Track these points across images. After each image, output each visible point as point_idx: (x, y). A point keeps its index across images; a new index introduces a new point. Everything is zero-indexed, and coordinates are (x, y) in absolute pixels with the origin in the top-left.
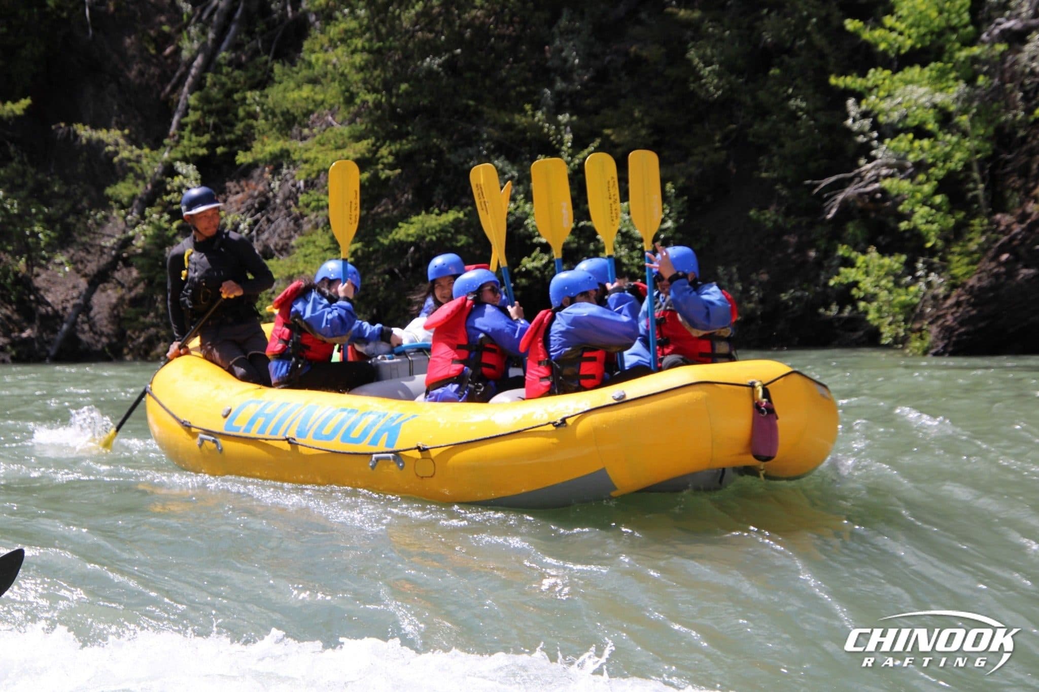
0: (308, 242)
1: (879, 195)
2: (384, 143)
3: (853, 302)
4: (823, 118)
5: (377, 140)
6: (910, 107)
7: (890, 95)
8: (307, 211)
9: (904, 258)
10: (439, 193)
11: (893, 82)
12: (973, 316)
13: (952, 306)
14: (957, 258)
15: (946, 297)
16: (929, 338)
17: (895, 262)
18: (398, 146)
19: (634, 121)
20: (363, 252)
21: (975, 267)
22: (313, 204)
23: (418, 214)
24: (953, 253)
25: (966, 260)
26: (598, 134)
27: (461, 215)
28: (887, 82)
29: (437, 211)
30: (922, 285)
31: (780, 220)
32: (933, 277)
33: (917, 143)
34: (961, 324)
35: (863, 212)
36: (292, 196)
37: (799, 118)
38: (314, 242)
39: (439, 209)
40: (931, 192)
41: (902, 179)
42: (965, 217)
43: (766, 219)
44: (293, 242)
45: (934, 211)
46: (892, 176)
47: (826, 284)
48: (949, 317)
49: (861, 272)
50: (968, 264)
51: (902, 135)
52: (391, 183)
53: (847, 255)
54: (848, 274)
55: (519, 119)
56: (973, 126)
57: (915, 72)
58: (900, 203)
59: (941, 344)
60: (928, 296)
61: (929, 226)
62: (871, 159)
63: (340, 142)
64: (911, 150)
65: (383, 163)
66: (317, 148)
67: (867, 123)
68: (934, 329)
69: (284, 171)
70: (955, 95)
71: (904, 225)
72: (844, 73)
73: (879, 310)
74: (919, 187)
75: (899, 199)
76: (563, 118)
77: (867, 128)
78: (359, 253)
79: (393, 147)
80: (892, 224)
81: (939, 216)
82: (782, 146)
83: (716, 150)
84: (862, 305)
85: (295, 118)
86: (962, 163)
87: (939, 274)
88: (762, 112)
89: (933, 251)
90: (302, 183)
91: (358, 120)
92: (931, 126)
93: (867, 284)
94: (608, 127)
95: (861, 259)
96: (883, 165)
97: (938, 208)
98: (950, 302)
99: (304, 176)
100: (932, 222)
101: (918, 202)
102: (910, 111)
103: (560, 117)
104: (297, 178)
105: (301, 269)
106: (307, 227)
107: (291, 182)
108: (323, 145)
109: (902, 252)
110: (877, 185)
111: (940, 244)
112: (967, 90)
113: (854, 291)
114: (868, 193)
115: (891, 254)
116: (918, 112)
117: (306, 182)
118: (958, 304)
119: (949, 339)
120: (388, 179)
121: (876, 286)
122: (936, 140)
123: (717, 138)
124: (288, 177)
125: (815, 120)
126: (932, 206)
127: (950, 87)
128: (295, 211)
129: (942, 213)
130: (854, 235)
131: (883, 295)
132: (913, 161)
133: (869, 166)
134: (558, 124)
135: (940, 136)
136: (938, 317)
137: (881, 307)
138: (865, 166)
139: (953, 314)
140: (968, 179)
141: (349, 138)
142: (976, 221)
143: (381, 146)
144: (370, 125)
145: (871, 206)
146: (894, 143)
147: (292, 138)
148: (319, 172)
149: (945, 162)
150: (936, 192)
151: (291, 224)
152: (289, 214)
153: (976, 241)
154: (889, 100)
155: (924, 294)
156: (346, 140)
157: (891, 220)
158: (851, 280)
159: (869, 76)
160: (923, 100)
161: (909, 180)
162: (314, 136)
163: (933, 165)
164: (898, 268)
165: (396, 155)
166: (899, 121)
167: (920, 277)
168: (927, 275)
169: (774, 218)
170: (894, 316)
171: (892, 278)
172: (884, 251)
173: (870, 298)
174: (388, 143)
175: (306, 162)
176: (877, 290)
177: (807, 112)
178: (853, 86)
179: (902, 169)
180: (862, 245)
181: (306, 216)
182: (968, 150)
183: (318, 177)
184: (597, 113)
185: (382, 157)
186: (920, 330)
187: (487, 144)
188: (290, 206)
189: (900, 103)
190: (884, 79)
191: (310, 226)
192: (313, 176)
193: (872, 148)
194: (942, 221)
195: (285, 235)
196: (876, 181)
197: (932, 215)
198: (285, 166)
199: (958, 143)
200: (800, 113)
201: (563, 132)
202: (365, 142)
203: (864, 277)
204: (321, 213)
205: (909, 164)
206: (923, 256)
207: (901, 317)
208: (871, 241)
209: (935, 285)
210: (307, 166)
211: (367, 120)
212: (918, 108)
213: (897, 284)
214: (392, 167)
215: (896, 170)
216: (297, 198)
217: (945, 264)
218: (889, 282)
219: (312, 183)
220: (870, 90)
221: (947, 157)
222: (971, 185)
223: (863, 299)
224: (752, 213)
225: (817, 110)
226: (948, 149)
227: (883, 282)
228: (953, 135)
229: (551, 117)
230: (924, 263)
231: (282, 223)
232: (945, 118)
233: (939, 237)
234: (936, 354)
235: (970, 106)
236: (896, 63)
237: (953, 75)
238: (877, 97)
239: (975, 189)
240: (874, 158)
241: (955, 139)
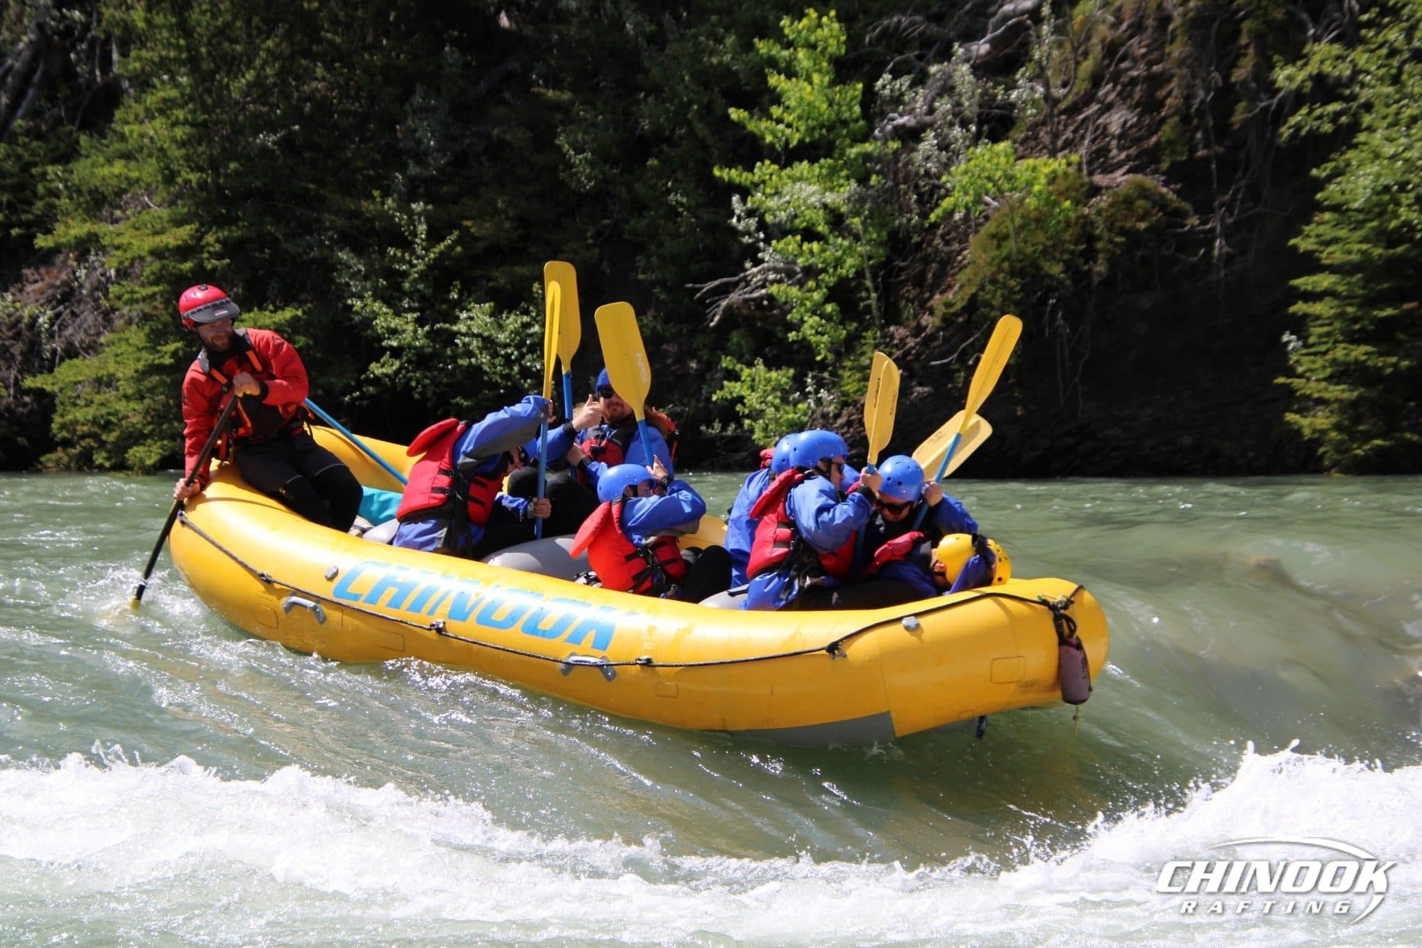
0: (120, 340)
1: (765, 303)
2: (211, 228)
3: (738, 419)
4: (706, 215)
5: (202, 225)
6: (799, 207)
7: (777, 193)
8: (119, 304)
9: (792, 372)
10: (273, 287)
11: (780, 178)
13: (842, 426)
14: (847, 374)
15: (837, 416)
17: (782, 376)
18: (226, 233)
19: (497, 211)
20: (185, 352)
22: (127, 296)
23: (249, 311)
24: (844, 368)
25: (857, 376)
26: (459, 227)
27: (299, 313)
28: (774, 177)
29: (271, 307)
30: (811, 401)
31: (659, 327)
32: (823, 393)
33: (806, 246)
35: (749, 320)
36: (101, 287)
37: (680, 214)
38: (127, 340)
39: (274, 305)
40: (822, 300)
41: (789, 285)
42: (856, 329)
44: (102, 340)
45: (824, 321)
46: (780, 281)
47: (708, 399)
49: (745, 387)
51: (790, 237)
52: (217, 275)
53: (731, 367)
54: (733, 389)
55: (366, 206)
56: (866, 231)
57: (803, 167)
58: (790, 311)
60: (817, 414)
61: (819, 338)
62: (758, 262)
63: (158, 227)
64: (801, 254)
65: (209, 252)
66: (131, 232)
67: (753, 222)
69: (92, 258)
70: (846, 195)
71: (792, 336)
72: (730, 166)
73: (765, 429)
74: (809, 294)
75: (787, 307)
76: (417, 207)
77: (753, 228)
78: (181, 353)
79: (220, 234)
80: (780, 335)
81: (828, 327)
82: (661, 245)
83: (589, 247)
84: (747, 422)
85: (104, 198)
86: (854, 270)
87: (829, 391)
88: (639, 207)
89: (823, 366)
90: (113, 272)
91: (179, 202)
92: (821, 228)
93: (753, 400)
94: (468, 219)
95: (746, 372)
96: (769, 270)
97: (829, 318)
98: (840, 421)
99: (115, 264)
100: (822, 334)
101: (807, 311)
102: (799, 212)
103: (413, 206)
104: (106, 266)
105: (112, 370)
106: (119, 323)
107: (100, 270)
108: (137, 229)
109: (789, 366)
110: (763, 291)
111: (830, 357)
112: (858, 190)
113: (739, 407)
114: (754, 300)
115: (779, 368)
116: (808, 212)
117: (118, 271)
118: (849, 424)
120: (215, 269)
121: (762, 402)
122: (827, 243)
123: (589, 234)
124: (97, 264)
125: (696, 217)
126: (822, 316)
127: (841, 186)
128: (103, 302)
129: (832, 324)
130: (739, 346)
131: (770, 411)
132: (801, 265)
133: (755, 270)
134: (411, 213)
135: (831, 239)
137: (767, 425)
138: (752, 270)
140: (860, 286)
141: (169, 222)
142: (869, 333)
143: (206, 233)
144: (193, 209)
145: (758, 314)
146: (781, 245)
147: (101, 220)
148: (133, 260)
149: (835, 268)
150: (827, 300)
151: (100, 319)
152: (98, 307)
153: (868, 354)
154: (776, 198)
155: (813, 412)
156: (166, 225)
157: (778, 330)
158: (735, 395)
159: (756, 170)
160: (813, 199)
161: (798, 286)
162: (128, 218)
163: (824, 270)
164: (786, 383)
165: (224, 243)
166: (787, 221)
167: (810, 393)
168: (817, 392)
169: (652, 325)
171: (779, 394)
172: (770, 365)
173: (756, 415)
174: (214, 229)
175: (118, 248)
176: (763, 407)
177: (688, 209)
178: (737, 180)
179: (790, 274)
180: (747, 356)
181: (118, 309)
182: (861, 256)
183: (132, 265)
184: (455, 203)
185: (208, 244)
187: (330, 233)
188: (99, 298)
189: (789, 202)
190: (771, 175)
191: (122, 322)
192: (127, 264)
193: (759, 250)
194: (832, 332)
195: (92, 332)
196: (763, 286)
197: (822, 326)
198: (93, 252)
199: (850, 247)
200: (681, 210)
201: (416, 223)
202: (188, 227)
203: (749, 392)
204: (135, 306)
205: (798, 270)
206: (812, 371)
208: (757, 353)
209: (825, 403)
210: (119, 253)
211: (189, 202)
212: (808, 208)
213: (785, 400)
214: (219, 256)
215: (783, 275)
216: (107, 289)
217: (836, 379)
218: (775, 397)
219: (125, 273)
220: (756, 185)
221: (838, 263)
222: (864, 294)
223: (748, 416)
225: (699, 206)
226: (839, 253)
227: (770, 398)
228: (844, 238)
229: (404, 206)
230: (813, 378)
231: (89, 317)
232: (836, 220)
233: (829, 350)
235: (862, 207)
236: (783, 158)
237: (844, 173)
238: (764, 194)
239: (868, 298)
240: (762, 261)
241: (846, 243)
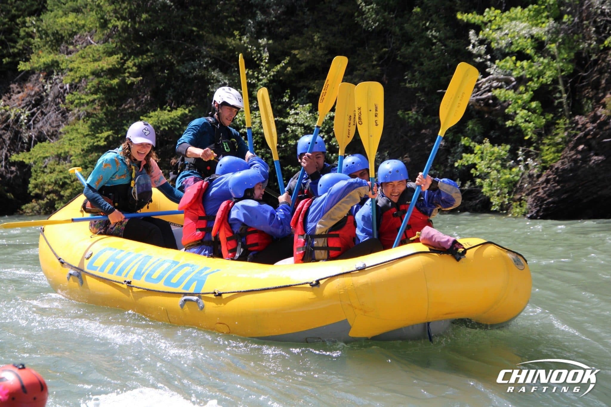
0: (72, 130)
1: (491, 101)
2: (130, 57)
3: (472, 179)
4: (451, 44)
5: (125, 55)
6: (514, 37)
7: (500, 28)
8: (72, 107)
9: (508, 147)
10: (170, 94)
11: (502, 19)
12: (558, 190)
13: (543, 183)
14: (547, 148)
15: (539, 176)
16: (526, 206)
17: (502, 150)
18: (140, 60)
19: (314, 44)
20: (113, 137)
21: (560, 155)
22: (76, 101)
23: (155, 110)
24: (544, 144)
25: (553, 149)
26: (288, 54)
27: (187, 111)
28: (497, 18)
29: (168, 108)
30: (521, 166)
31: (419, 118)
32: (530, 161)
33: (519, 64)
34: (549, 196)
35: (480, 113)
36: (61, 96)
37: (434, 44)
38: (77, 130)
39: (171, 107)
40: (529, 99)
41: (507, 90)
42: (552, 118)
43: (409, 118)
44: (61, 130)
45: (530, 113)
46: (501, 87)
47: (452, 166)
48: (541, 191)
49: (477, 157)
50: (554, 153)
51: (508, 58)
52: (134, 87)
53: (467, 144)
54: (468, 159)
55: (230, 41)
56: (560, 53)
57: (517, 11)
58: (507, 108)
59: (535, 210)
60: (526, 175)
61: (527, 124)
62: (486, 75)
63: (97, 56)
64: (516, 67)
65: (129, 72)
66: (79, 60)
67: (483, 48)
68: (530, 199)
69: (55, 77)
70: (547, 29)
71: (509, 123)
73: (491, 185)
74: (520, 96)
75: (506, 104)
76: (263, 41)
77: (483, 52)
78: (111, 138)
79: (136, 61)
80: (500, 123)
81: (533, 117)
82: (422, 64)
83: (374, 66)
84: (478, 180)
85: (63, 38)
86: (551, 79)
87: (533, 159)
88: (407, 39)
89: (529, 143)
90: (68, 86)
91: (110, 40)
92: (529, 51)
93: (482, 166)
94: (295, 49)
95: (477, 148)
96: (493, 80)
97: (534, 111)
98: (541, 180)
99: (69, 81)
100: (530, 122)
101: (519, 107)
102: (514, 40)
103: (260, 41)
104: (64, 82)
105: (67, 150)
106: (71, 119)
107: (60, 85)
108: (84, 58)
109: (507, 143)
110: (490, 94)
111: (535, 137)
112: (555, 25)
113: (473, 171)
114: (483, 100)
115: (499, 145)
116: (519, 41)
117: (71, 85)
118: (547, 181)
119: (541, 206)
120: (132, 84)
121: (488, 168)
122: (533, 61)
123: (374, 58)
124: (58, 81)
125: (445, 45)
126: (529, 110)
127: (543, 23)
128: (62, 106)
129: (536, 115)
130: (473, 130)
131: (494, 173)
132: (515, 76)
134: (258, 46)
135: (536, 58)
136: (533, 191)
137: (492, 182)
138: (482, 80)
139: (543, 188)
140: (556, 90)
141: (104, 53)
142: (561, 121)
143: (127, 60)
144: (119, 44)
145: (485, 109)
146: (502, 63)
147: (60, 52)
148: (81, 78)
149: (538, 78)
150: (532, 99)
151: (60, 116)
152: (58, 109)
153: (561, 135)
154: (499, 32)
155: (523, 174)
156: (101, 55)
157: (499, 119)
158: (470, 163)
159: (485, 13)
160: (524, 32)
161: (513, 91)
162: (78, 51)
163: (531, 79)
164: (505, 155)
165: (139, 66)
166: (506, 47)
167: (520, 161)
168: (525, 160)
169: (415, 117)
170: (501, 190)
171: (500, 162)
172: (493, 142)
173: (484, 176)
174: (132, 58)
175: (71, 70)
176: (489, 170)
177: (440, 40)
178: (473, 21)
179: (508, 82)
180: (478, 137)
181: (71, 110)
182: (556, 69)
183: (80, 81)
184: (287, 39)
185: (128, 67)
186: (520, 200)
187: (206, 60)
188: (59, 103)
189: (507, 34)
190: (495, 17)
191: (74, 118)
192: (77, 80)
193: (487, 67)
194: (536, 121)
195: (55, 125)
196: (489, 91)
197: (529, 116)
198: (55, 73)
199: (548, 64)
200: (435, 41)
201: (262, 52)
202: (115, 57)
203: (479, 161)
204: (82, 108)
205: (513, 79)
206: (522, 146)
207: (506, 190)
208: (485, 135)
209: (531, 168)
210: (72, 73)
211: (116, 40)
212: (520, 38)
213: (503, 166)
214: (135, 75)
215: (503, 83)
216: (64, 97)
217: (538, 152)
218: (497, 164)
219: (76, 86)
220: (485, 24)
221: (541, 74)
222: (558, 95)
223: (478, 177)
224: (400, 112)
225: (447, 38)
226: (541, 68)
227: (494, 165)
228: (544, 58)
229: (254, 41)
230: (523, 151)
231: (53, 116)
232: (540, 46)
233: (534, 133)
234: (531, 218)
235: (557, 37)
236: (504, 5)
237: (545, 14)
238: (490, 29)
239: (561, 97)
241: (546, 61)
